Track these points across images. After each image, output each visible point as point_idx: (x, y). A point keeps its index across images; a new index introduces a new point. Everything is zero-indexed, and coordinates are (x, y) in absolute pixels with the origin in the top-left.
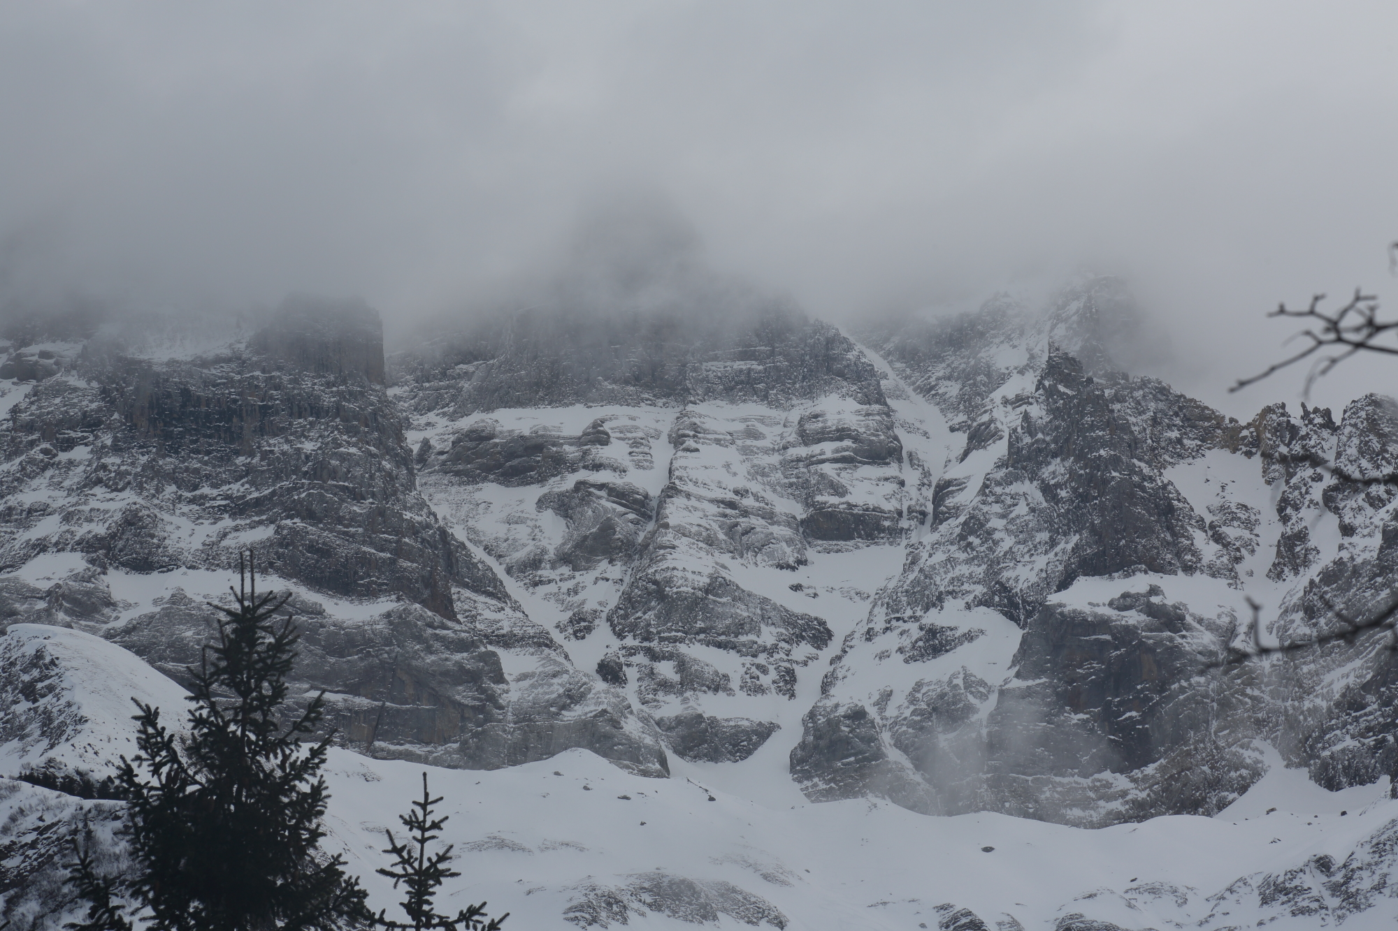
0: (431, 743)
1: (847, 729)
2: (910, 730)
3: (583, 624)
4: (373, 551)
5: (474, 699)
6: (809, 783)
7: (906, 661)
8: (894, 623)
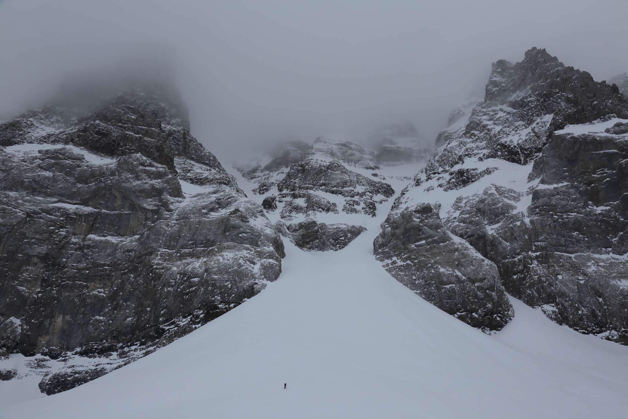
0: (125, 235)
1: (418, 220)
2: (462, 224)
3: (264, 187)
4: (133, 134)
5: (155, 205)
6: (389, 261)
7: (446, 190)
8: (432, 175)
